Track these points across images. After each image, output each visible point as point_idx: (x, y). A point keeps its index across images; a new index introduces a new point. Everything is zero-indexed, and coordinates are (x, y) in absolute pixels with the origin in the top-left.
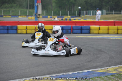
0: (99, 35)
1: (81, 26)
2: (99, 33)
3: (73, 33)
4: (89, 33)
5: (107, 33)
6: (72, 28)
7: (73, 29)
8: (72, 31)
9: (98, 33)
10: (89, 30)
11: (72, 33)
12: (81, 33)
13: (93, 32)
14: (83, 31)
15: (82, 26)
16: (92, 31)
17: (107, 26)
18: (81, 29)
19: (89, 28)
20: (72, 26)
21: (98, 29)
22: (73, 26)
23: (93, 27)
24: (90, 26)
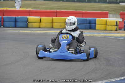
0: (39, 29)
1: (15, 17)
2: (40, 27)
3: (4, 27)
4: (27, 27)
5: (51, 27)
6: (2, 20)
7: (4, 22)
8: (2, 24)
9: (38, 27)
10: (26, 23)
11: (2, 26)
12: (16, 27)
13: (32, 25)
14: (18, 24)
15: (17, 17)
16: (30, 24)
17: (51, 18)
18: (16, 21)
19: (26, 20)
20: (2, 17)
21: (39, 21)
22: (4, 16)
23: (31, 18)
24: (28, 17)
